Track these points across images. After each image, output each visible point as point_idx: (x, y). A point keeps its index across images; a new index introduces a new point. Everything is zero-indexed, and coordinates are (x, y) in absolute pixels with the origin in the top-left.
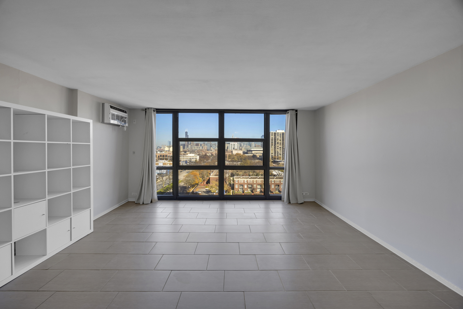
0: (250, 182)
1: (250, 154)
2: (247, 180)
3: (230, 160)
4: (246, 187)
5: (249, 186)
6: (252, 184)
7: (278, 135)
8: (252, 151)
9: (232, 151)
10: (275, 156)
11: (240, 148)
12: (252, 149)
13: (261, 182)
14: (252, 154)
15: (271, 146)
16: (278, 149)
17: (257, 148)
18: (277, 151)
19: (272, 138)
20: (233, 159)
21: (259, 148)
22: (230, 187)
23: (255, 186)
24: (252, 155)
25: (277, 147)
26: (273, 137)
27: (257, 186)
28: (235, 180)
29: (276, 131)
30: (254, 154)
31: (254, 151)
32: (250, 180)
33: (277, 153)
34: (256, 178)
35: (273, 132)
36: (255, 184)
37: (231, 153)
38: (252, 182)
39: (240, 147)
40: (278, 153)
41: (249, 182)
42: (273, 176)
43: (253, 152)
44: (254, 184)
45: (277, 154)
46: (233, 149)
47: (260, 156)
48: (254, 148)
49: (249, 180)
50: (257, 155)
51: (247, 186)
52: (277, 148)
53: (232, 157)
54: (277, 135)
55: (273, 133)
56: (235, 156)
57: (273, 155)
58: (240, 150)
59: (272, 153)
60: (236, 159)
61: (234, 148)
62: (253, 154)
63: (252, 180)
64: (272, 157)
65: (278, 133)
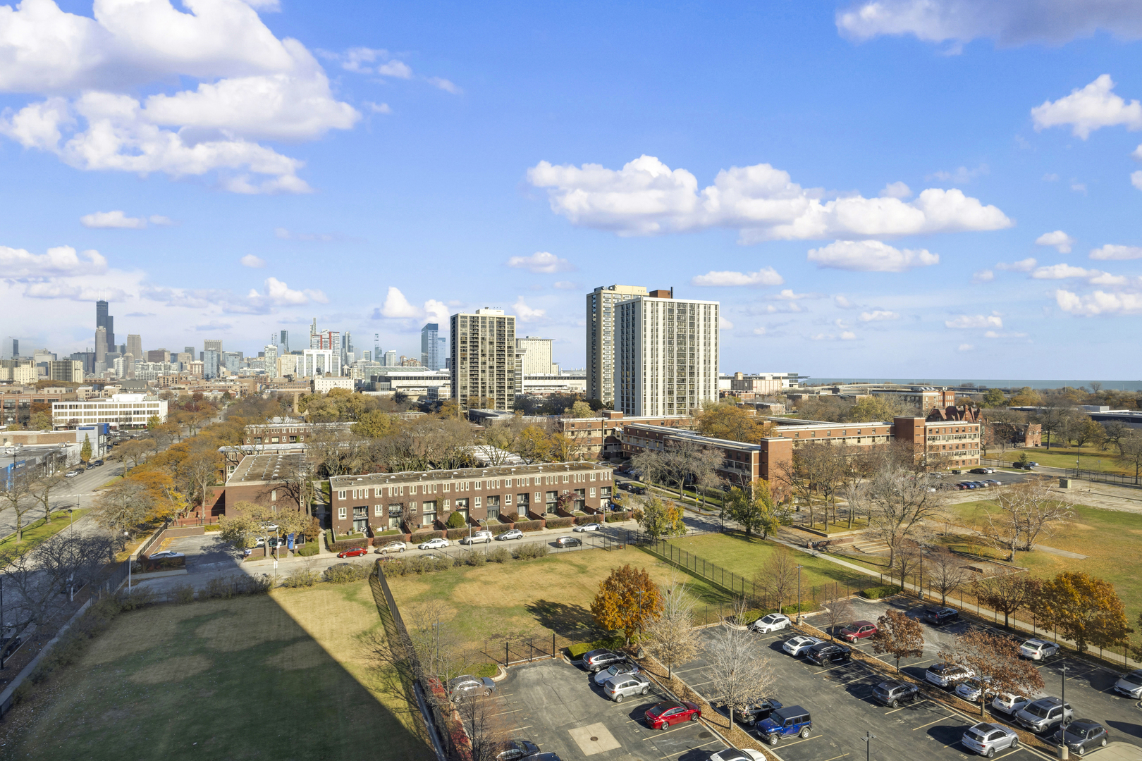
0: (396, 495)
1: (383, 389)
2: (385, 486)
3: (307, 412)
4: (381, 515)
5: (391, 508)
6: (401, 501)
7: (484, 326)
8: (389, 379)
9: (312, 382)
10: (472, 397)
11: (342, 370)
12: (390, 374)
13: (435, 492)
14: (391, 389)
15: (462, 363)
16: (483, 371)
17: (408, 370)
18: (482, 379)
19: (463, 334)
20: (318, 409)
21: (414, 371)
22: (317, 520)
23: (413, 505)
24: (393, 393)
25: (480, 365)
26: (468, 330)
27: (420, 508)
28: (334, 489)
29: (478, 312)
30: (399, 390)
31: (396, 378)
32: (396, 485)
33: (480, 386)
34: (417, 478)
35: (469, 315)
36: (413, 500)
37: (308, 389)
38: (402, 495)
39: (342, 366)
40: (483, 387)
41: (390, 495)
42: (477, 467)
43: (395, 384)
44: (411, 499)
45: (480, 389)
46: (315, 372)
47: (421, 397)
48: (395, 370)
49: (390, 486)
50: (410, 392)
51: (385, 510)
52: (480, 369)
53: (315, 401)
54: (480, 324)
55: (466, 317)
56: (328, 400)
57: (468, 394)
58: (342, 375)
59: (465, 388)
60: (330, 411)
61: (319, 371)
62: (394, 390)
63: (402, 485)
64: (465, 401)
65: (484, 318)
